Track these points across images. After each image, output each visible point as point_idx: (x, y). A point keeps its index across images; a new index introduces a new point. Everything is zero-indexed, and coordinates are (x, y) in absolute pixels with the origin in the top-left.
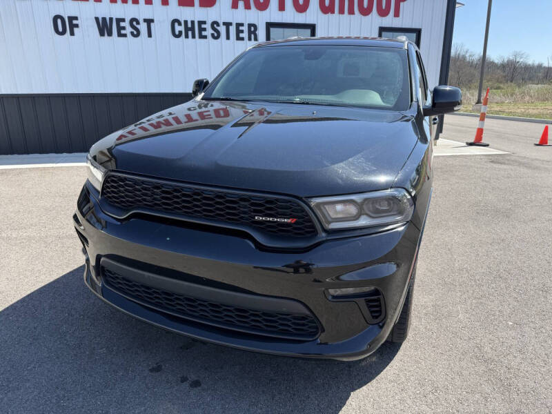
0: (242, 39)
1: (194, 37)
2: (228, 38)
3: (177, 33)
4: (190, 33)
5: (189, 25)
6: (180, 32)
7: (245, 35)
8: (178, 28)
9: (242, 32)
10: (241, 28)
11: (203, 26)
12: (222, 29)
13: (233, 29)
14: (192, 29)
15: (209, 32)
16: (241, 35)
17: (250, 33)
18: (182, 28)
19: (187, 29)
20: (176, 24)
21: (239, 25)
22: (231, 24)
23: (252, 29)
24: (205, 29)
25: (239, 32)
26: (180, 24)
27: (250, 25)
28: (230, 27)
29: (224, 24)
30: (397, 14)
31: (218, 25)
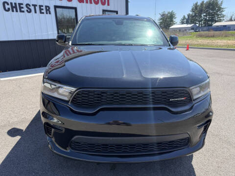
0: (43, 13)
1: (17, 11)
2: (36, 12)
3: (7, 9)
4: (14, 9)
5: (14, 5)
6: (9, 9)
7: (44, 11)
8: (7, 7)
9: (43, 9)
10: (42, 8)
11: (21, 6)
12: (32, 8)
13: (37, 8)
14: (16, 7)
15: (25, 9)
16: (42, 11)
17: (47, 10)
18: (9, 6)
19: (12, 7)
20: (6, 4)
21: (40, 6)
22: (36, 5)
23: (48, 8)
24: (23, 8)
25: (41, 10)
26: (8, 4)
27: (46, 7)
28: (36, 7)
29: (33, 5)
30: (108, 5)
31: (30, 6)
